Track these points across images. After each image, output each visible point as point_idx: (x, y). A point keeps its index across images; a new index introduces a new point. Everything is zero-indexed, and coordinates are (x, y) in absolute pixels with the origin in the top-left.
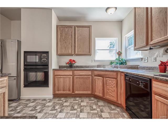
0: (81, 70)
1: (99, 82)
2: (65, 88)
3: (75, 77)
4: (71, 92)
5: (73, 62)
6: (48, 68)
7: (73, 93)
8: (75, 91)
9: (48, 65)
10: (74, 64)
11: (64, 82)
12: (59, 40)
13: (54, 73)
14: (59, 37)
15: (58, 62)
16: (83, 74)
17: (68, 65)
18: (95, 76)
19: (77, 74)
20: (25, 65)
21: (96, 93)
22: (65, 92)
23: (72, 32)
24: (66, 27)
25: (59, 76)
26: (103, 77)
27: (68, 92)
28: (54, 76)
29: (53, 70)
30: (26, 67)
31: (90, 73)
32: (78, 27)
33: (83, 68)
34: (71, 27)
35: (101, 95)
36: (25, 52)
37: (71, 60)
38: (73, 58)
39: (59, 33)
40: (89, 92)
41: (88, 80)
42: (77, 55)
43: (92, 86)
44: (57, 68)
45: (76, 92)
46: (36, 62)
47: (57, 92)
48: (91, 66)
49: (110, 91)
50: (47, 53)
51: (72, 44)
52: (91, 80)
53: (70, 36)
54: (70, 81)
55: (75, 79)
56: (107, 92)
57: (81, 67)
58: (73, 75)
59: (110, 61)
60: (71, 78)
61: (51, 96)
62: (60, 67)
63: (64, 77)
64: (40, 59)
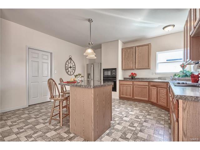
0: (139, 81)
1: (154, 91)
2: (127, 93)
3: (134, 86)
4: (131, 97)
5: (135, 75)
6: (116, 79)
7: (133, 98)
8: (134, 96)
9: (116, 77)
10: (135, 76)
11: (126, 89)
12: (123, 59)
13: (120, 83)
14: (123, 56)
15: (123, 75)
16: (141, 84)
17: (130, 77)
18: (152, 86)
19: (136, 84)
20: (103, 77)
21: (152, 100)
22: (127, 96)
23: (133, 52)
24: (129, 49)
25: (123, 85)
26: (157, 87)
27: (129, 97)
28: (120, 84)
29: (119, 80)
30: (104, 78)
31: (147, 84)
32: (138, 46)
33: (144, 80)
34: (132, 48)
35: (155, 101)
36: (103, 69)
37: (132, 73)
38: (134, 72)
39: (123, 54)
40: (147, 99)
41: (146, 90)
42: (138, 69)
43: (149, 94)
44: (123, 79)
45: (135, 98)
46: (108, 75)
47: (122, 96)
48: (152, 78)
49: (162, 98)
50: (115, 69)
51: (133, 61)
52: (148, 90)
53: (132, 55)
54: (130, 89)
55: (134, 87)
56: (160, 99)
57: (142, 79)
58: (133, 85)
59: (174, 74)
60: (132, 87)
61: (118, 98)
62: (124, 78)
63: (126, 85)
64: (111, 73)
